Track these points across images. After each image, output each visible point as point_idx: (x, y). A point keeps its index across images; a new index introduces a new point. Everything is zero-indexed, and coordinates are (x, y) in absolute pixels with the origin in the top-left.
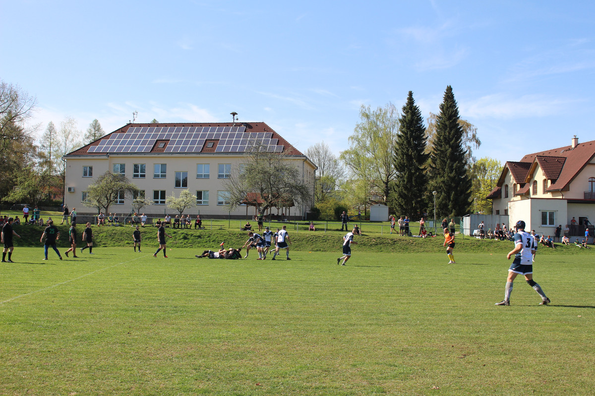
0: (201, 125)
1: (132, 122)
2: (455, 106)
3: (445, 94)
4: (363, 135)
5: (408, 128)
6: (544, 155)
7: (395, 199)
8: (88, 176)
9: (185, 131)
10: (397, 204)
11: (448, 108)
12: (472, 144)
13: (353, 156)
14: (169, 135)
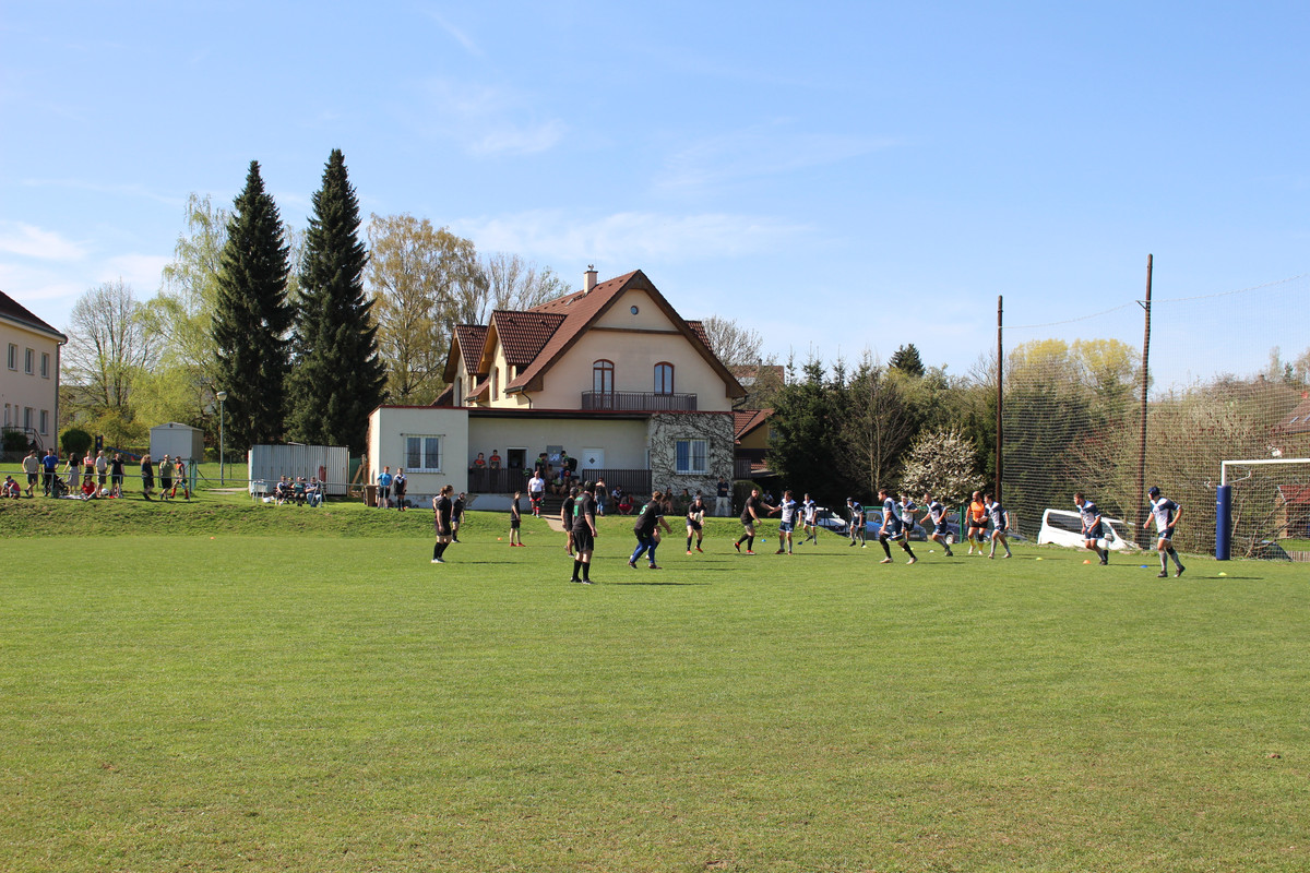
3: (326, 168)
4: (197, 265)
13: (164, 313)
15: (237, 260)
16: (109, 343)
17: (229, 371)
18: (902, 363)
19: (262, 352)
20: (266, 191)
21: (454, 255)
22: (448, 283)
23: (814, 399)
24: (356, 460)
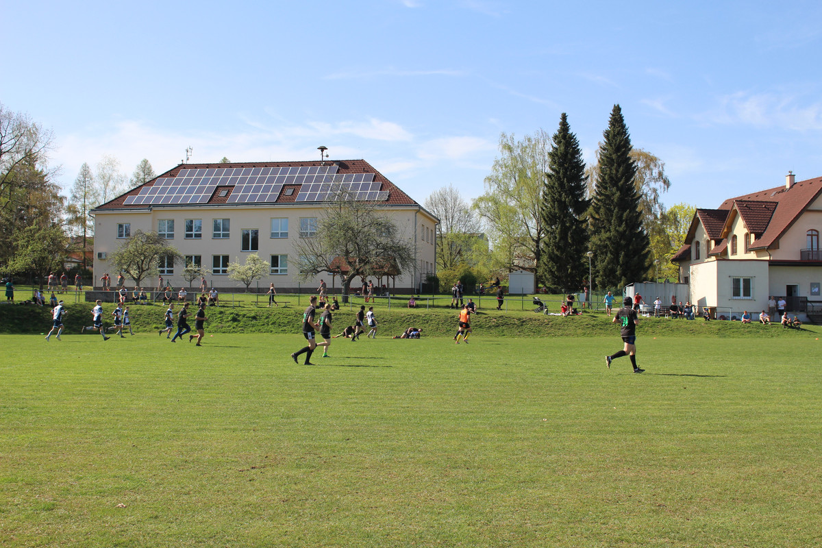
0: (278, 164)
1: (185, 163)
2: (625, 133)
3: (611, 116)
4: (505, 175)
5: (560, 165)
6: (749, 200)
7: (544, 263)
8: (124, 237)
9: (256, 173)
10: (546, 271)
11: (614, 136)
12: (659, 185)
13: (490, 205)
14: (234, 180)
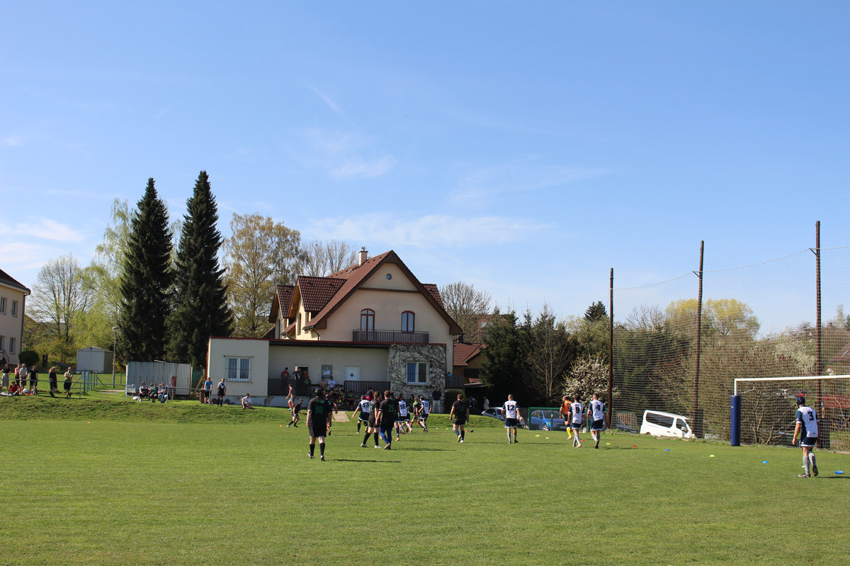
11: (198, 203)
13: (94, 276)
15: (137, 241)
16: (62, 295)
17: (130, 314)
18: (594, 314)
19: (151, 301)
20: (158, 198)
21: (287, 241)
22: (282, 258)
23: (510, 336)
24: (198, 373)
